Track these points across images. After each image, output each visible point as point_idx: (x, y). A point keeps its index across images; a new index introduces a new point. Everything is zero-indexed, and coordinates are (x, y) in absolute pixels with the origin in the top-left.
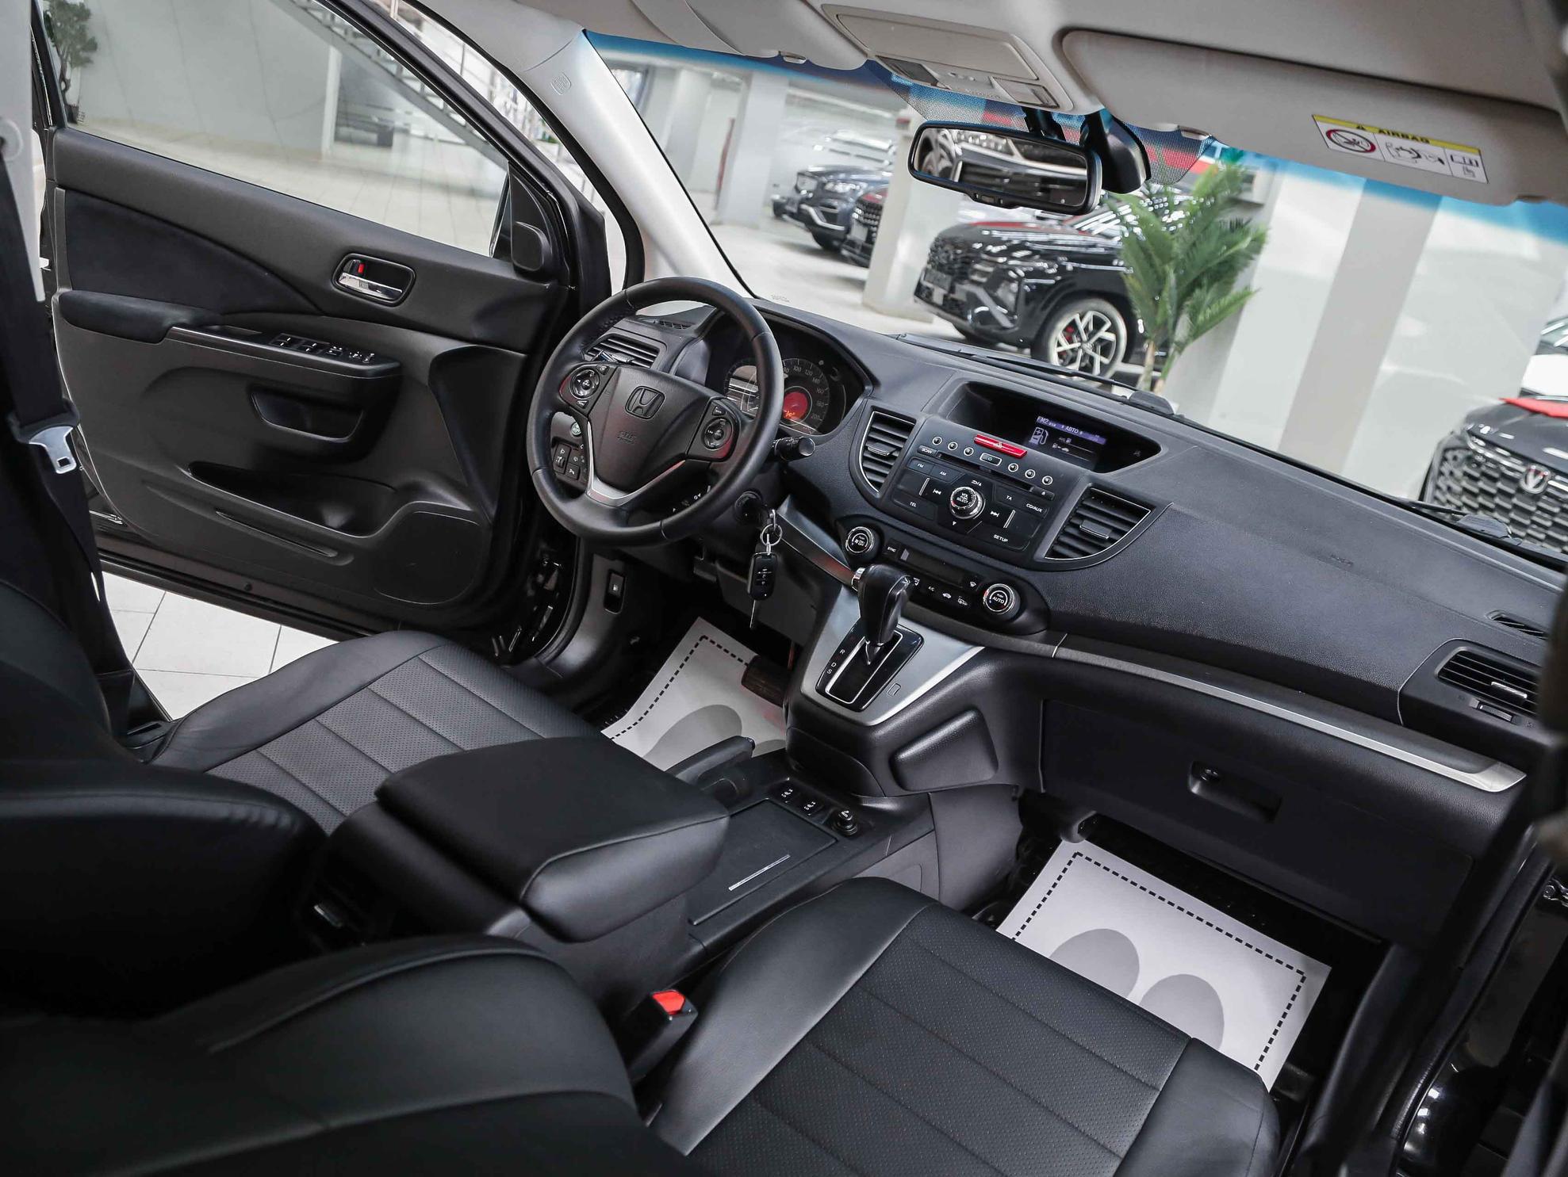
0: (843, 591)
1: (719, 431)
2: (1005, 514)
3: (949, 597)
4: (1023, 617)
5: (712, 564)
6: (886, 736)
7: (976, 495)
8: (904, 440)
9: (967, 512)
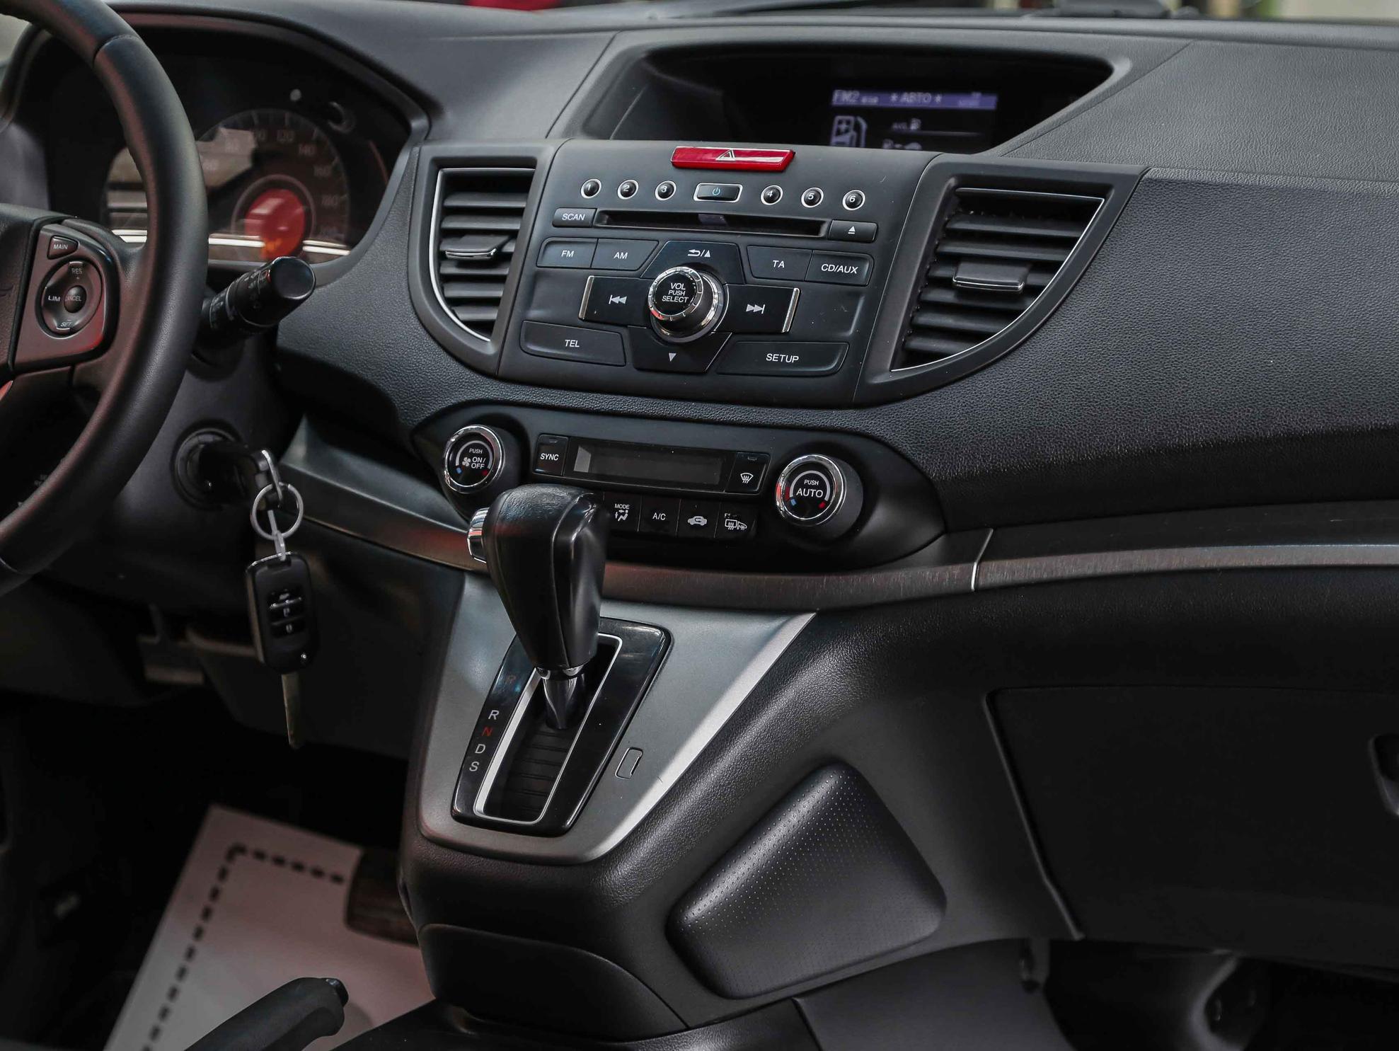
0: (471, 589)
1: (73, 292)
2: (777, 299)
3: (703, 521)
4: (880, 517)
5: (182, 644)
6: (640, 872)
7: (700, 278)
8: (518, 213)
9: (689, 325)
